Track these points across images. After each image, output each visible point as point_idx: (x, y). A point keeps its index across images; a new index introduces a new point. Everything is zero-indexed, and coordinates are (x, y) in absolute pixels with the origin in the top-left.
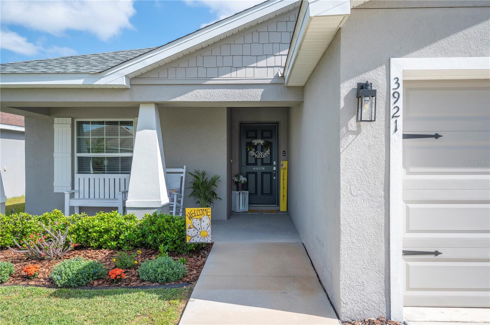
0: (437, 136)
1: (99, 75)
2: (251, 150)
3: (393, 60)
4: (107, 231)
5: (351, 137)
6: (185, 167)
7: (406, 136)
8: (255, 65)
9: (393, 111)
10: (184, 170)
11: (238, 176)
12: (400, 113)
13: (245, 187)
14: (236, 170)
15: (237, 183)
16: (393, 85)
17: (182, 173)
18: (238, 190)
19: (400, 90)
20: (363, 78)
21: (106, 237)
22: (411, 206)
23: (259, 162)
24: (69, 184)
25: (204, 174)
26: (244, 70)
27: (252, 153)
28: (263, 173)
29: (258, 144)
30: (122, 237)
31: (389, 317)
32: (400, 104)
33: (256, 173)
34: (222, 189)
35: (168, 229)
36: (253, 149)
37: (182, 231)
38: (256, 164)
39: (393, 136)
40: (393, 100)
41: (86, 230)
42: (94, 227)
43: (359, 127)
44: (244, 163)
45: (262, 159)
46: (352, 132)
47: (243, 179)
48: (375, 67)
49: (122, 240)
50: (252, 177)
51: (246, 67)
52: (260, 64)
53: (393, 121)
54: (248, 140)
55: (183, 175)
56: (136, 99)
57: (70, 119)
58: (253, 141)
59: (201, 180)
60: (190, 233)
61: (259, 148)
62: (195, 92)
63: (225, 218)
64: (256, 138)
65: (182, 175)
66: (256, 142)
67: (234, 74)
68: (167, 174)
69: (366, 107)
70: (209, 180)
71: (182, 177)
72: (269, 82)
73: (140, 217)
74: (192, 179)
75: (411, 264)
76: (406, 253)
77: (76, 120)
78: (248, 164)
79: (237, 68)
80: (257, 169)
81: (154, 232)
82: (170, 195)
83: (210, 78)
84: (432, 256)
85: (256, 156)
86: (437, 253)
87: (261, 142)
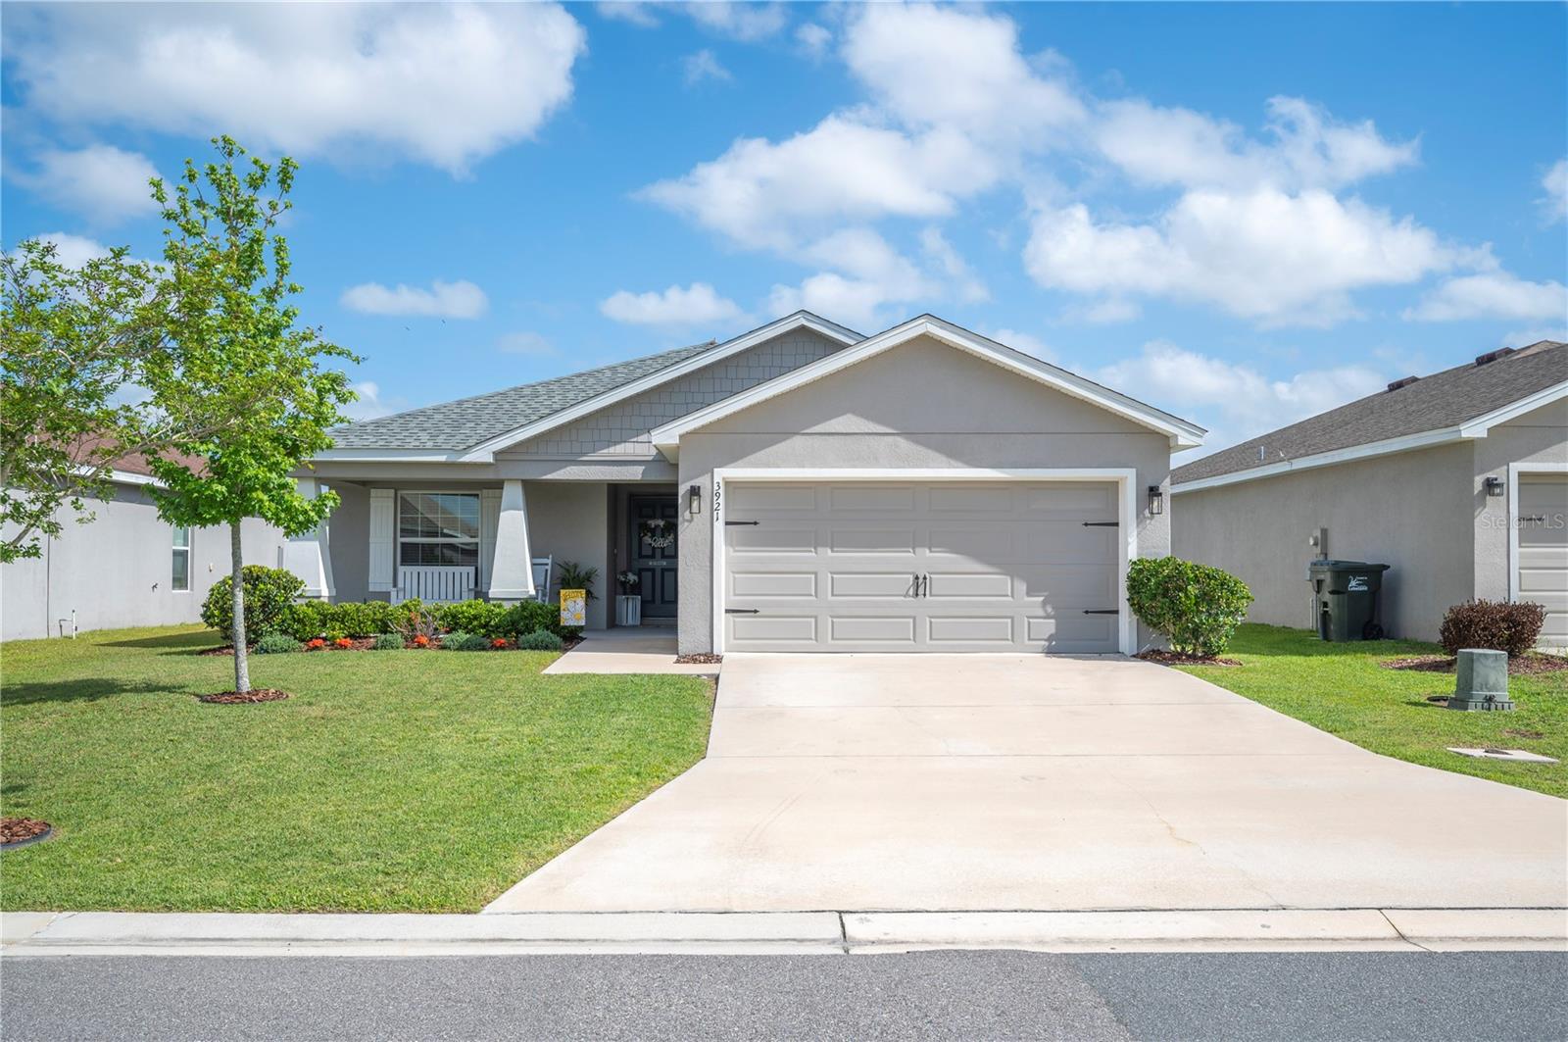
0: (755, 523)
1: (465, 451)
2: (646, 535)
3: (715, 470)
4: (476, 617)
5: (686, 524)
6: (550, 556)
7: (727, 523)
8: (635, 440)
9: (715, 506)
10: (549, 561)
11: (625, 573)
12: (721, 507)
13: (635, 589)
14: (622, 564)
15: (623, 584)
16: (716, 488)
17: (547, 564)
18: (625, 594)
19: (721, 491)
20: (695, 482)
21: (475, 623)
22: (737, 576)
23: (658, 553)
24: (391, 581)
25: (576, 566)
26: (623, 445)
27: (647, 539)
28: (663, 570)
29: (657, 526)
30: (492, 623)
31: (712, 652)
32: (721, 500)
33: (653, 570)
34: (601, 587)
35: (541, 615)
36: (649, 534)
37: (555, 614)
38: (653, 556)
39: (715, 524)
40: (715, 498)
41: (454, 616)
42: (463, 613)
43: (692, 517)
44: (635, 555)
45: (663, 549)
46: (687, 521)
47: (632, 578)
48: (704, 474)
49: (492, 626)
50: (647, 575)
51: (625, 442)
52: (640, 439)
53: (715, 513)
54: (642, 521)
55: (549, 567)
56: (502, 476)
57: (393, 491)
58: (649, 522)
59: (572, 574)
60: (564, 615)
61: (658, 532)
62: (568, 468)
63: (605, 627)
64: (653, 517)
65: (547, 567)
66: (653, 523)
67: (612, 450)
68: (533, 565)
69: (695, 504)
70: (583, 574)
71: (547, 570)
72: (651, 458)
73: (507, 606)
74: (560, 572)
75: (737, 619)
76: (727, 611)
77: (399, 493)
78: (641, 556)
79: (616, 443)
80: (655, 564)
81: (526, 617)
82: (535, 587)
83: (585, 454)
84: (753, 614)
85: (653, 544)
86: (756, 611)
87: (662, 523)
